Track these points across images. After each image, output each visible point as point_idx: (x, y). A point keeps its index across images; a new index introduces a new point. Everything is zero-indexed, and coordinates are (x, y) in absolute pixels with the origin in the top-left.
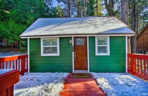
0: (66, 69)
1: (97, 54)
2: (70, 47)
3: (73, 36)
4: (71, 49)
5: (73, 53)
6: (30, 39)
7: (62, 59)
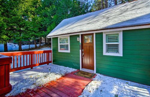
0: (75, 65)
1: (105, 53)
2: (78, 44)
3: (80, 34)
4: (78, 47)
5: (80, 51)
6: (53, 38)
7: (72, 56)
